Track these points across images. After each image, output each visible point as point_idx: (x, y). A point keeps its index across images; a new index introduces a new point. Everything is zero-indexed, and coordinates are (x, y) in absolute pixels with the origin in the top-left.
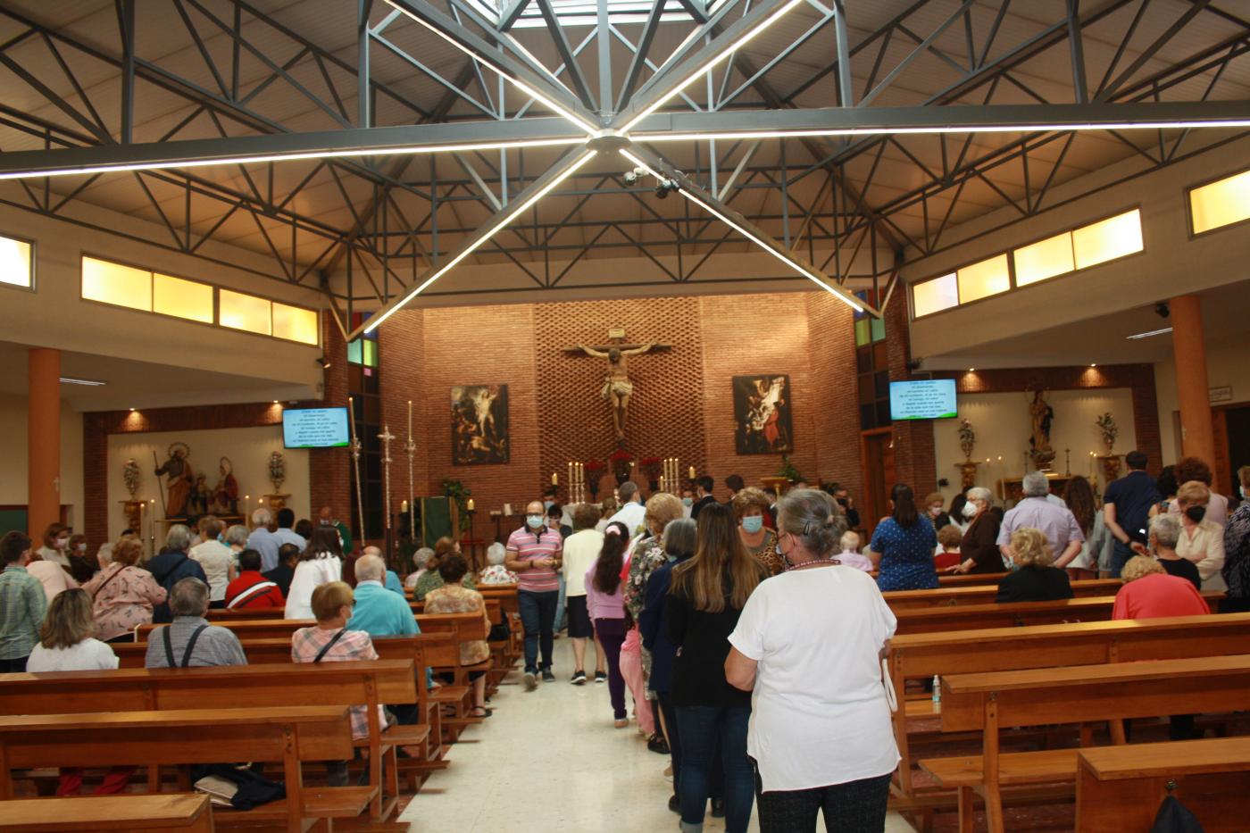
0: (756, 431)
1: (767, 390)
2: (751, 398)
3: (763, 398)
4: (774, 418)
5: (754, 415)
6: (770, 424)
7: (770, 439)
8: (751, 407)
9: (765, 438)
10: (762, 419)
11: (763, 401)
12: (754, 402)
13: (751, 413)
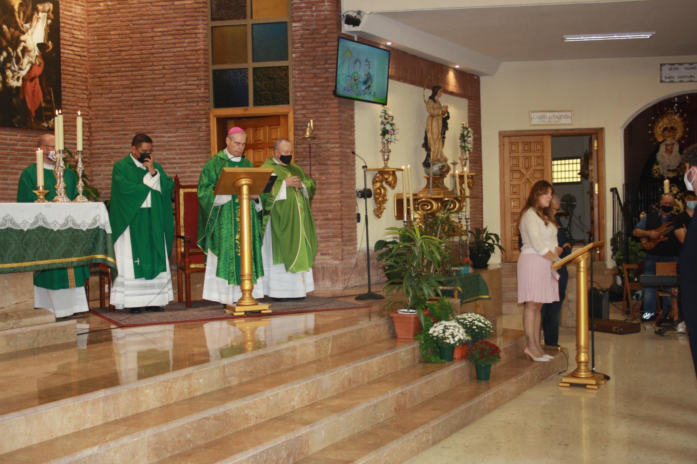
0: (11, 87)
1: (29, 19)
2: (5, 27)
3: (24, 33)
4: (38, 71)
5: (8, 59)
6: (32, 80)
7: (31, 106)
8: (5, 43)
9: (24, 101)
10: (21, 69)
11: (23, 38)
12: (9, 36)
13: (5, 54)
